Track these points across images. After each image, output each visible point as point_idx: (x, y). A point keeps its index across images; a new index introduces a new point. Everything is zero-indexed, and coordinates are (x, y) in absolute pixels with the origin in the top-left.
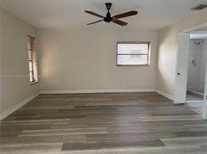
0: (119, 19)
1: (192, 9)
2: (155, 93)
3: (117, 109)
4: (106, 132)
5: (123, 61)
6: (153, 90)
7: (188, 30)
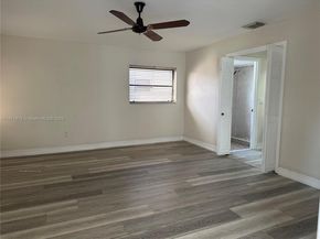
0: (155, 31)
1: (244, 27)
2: (184, 142)
3: (146, 172)
4: (152, 213)
5: (138, 96)
6: (181, 138)
7: (233, 54)
